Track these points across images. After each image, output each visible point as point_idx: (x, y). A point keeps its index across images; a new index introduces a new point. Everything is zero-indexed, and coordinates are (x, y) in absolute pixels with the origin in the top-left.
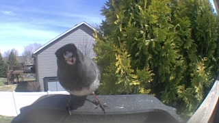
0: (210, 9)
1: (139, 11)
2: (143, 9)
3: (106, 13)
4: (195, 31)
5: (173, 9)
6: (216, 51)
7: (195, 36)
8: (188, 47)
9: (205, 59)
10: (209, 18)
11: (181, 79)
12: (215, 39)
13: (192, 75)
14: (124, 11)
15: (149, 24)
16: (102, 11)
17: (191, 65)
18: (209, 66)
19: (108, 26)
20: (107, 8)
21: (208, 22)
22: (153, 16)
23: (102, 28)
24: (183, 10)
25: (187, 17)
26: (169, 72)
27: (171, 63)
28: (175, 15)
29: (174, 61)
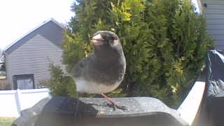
0: (192, 8)
1: (111, 7)
2: (116, 6)
3: (76, 9)
4: (170, 30)
5: (148, 7)
6: (196, 51)
7: (171, 35)
8: (162, 46)
9: (183, 59)
10: (189, 17)
11: (154, 79)
12: (196, 39)
13: (167, 74)
14: (95, 7)
15: (120, 22)
16: (72, 7)
17: (165, 64)
18: (187, 66)
19: (77, 22)
20: (77, 4)
21: (187, 21)
22: (126, 13)
23: (71, 24)
24: (159, 9)
25: (163, 16)
26: (141, 72)
27: (143, 61)
28: (150, 13)
29: (147, 60)
